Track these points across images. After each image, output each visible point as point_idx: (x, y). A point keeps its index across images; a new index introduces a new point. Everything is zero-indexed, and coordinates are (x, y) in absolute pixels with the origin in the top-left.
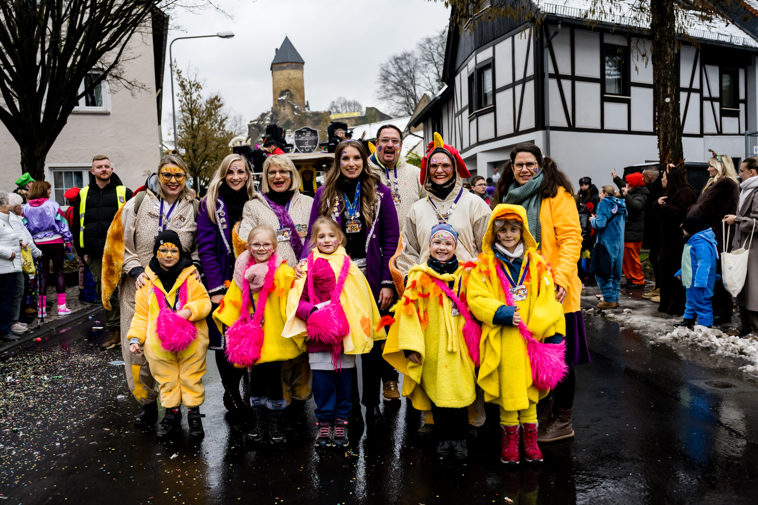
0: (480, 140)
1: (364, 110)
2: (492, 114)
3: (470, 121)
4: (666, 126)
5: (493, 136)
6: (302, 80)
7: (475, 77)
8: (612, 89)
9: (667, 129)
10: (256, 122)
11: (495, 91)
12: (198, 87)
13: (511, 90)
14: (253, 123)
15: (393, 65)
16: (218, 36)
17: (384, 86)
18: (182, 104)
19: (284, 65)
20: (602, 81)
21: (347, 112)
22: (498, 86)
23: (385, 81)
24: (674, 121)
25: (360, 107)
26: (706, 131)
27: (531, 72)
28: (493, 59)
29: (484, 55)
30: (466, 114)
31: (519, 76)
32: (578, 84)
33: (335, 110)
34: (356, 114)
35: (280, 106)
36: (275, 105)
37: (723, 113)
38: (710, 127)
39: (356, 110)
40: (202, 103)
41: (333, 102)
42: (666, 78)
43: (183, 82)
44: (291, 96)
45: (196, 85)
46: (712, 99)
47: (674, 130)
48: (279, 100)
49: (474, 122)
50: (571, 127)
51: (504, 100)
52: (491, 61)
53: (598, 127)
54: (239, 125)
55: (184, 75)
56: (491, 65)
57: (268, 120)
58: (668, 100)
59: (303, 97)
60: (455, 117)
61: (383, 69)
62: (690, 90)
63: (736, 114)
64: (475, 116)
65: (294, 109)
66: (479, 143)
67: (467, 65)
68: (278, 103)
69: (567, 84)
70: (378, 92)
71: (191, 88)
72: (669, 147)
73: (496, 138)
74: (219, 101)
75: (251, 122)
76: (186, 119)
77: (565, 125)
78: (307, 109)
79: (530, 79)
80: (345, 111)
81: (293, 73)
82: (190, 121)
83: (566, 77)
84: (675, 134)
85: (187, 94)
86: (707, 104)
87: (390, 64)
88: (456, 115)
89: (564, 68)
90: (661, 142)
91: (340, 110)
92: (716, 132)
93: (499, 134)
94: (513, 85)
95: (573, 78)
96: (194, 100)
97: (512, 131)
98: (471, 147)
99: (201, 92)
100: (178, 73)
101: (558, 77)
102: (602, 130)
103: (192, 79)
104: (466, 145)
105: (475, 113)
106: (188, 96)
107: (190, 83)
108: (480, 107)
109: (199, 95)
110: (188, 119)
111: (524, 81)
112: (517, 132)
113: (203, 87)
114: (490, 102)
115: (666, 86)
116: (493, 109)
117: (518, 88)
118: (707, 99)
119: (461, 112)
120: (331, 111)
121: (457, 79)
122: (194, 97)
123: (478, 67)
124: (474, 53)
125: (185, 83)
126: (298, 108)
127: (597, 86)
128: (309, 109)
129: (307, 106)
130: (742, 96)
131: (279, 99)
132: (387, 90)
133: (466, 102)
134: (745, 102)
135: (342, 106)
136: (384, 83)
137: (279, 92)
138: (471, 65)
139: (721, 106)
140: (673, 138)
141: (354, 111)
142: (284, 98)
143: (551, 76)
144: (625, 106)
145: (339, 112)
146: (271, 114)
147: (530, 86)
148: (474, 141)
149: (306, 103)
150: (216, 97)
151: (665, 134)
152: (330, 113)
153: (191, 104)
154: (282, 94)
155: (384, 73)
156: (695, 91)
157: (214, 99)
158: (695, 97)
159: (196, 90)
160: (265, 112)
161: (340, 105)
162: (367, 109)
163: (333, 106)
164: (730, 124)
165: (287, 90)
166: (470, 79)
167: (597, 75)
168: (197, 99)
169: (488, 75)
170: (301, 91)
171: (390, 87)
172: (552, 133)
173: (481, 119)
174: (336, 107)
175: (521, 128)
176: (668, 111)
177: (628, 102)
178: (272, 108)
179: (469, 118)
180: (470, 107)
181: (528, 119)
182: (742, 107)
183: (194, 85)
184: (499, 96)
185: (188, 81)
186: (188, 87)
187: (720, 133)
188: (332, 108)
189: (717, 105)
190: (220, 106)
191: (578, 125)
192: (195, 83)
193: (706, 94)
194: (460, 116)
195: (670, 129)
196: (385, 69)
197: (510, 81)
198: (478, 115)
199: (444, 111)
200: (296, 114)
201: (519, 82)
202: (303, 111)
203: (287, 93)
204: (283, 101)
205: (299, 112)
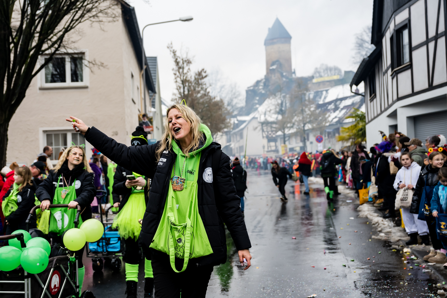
0: (400, 96)
1: (343, 73)
2: (409, 72)
3: (393, 79)
5: (410, 92)
6: (289, 52)
7: (395, 38)
10: (252, 88)
11: (411, 50)
12: (189, 62)
13: (425, 48)
14: (250, 89)
15: (367, 33)
16: (180, 20)
17: (359, 53)
18: (176, 76)
19: (275, 41)
21: (328, 75)
22: (414, 44)
23: (360, 48)
25: (340, 71)
27: (442, 29)
28: (409, 20)
29: (401, 17)
30: (390, 72)
31: (432, 34)
33: (318, 75)
34: (336, 77)
35: (271, 74)
36: (267, 73)
39: (336, 74)
40: (191, 75)
41: (316, 69)
43: (177, 59)
44: (280, 65)
45: (187, 62)
48: (271, 70)
49: (395, 79)
51: (419, 57)
52: (407, 22)
54: (234, 91)
55: (178, 54)
56: (407, 25)
57: (262, 86)
59: (290, 66)
60: (383, 76)
61: (358, 38)
64: (395, 74)
65: (282, 76)
66: (399, 99)
67: (389, 27)
68: (270, 72)
70: (354, 58)
71: (183, 63)
73: (414, 94)
74: (205, 72)
75: (248, 88)
76: (178, 88)
78: (293, 76)
79: (441, 35)
80: (326, 75)
81: (282, 47)
82: (182, 90)
85: (180, 68)
87: (364, 33)
88: (384, 75)
91: (322, 74)
93: (416, 89)
94: (426, 43)
96: (186, 73)
97: (426, 86)
98: (394, 102)
99: (191, 66)
100: (173, 53)
103: (184, 57)
104: (390, 102)
105: (395, 71)
106: (181, 70)
107: (182, 59)
108: (399, 64)
109: (189, 69)
110: (180, 88)
111: (436, 38)
112: (431, 87)
113: (192, 62)
114: (407, 59)
116: (409, 66)
117: (432, 45)
119: (386, 71)
120: (315, 76)
121: (384, 41)
122: (185, 71)
123: (396, 28)
124: (393, 16)
125: (179, 60)
126: (286, 75)
128: (295, 75)
129: (294, 73)
131: (271, 68)
133: (389, 62)
135: (324, 71)
136: (359, 49)
137: (270, 62)
138: (392, 26)
141: (335, 75)
142: (274, 67)
145: (321, 76)
146: (264, 80)
147: (442, 42)
148: (395, 98)
149: (293, 71)
150: (203, 70)
152: (313, 77)
153: (183, 76)
154: (273, 64)
155: (360, 42)
157: (201, 72)
159: (187, 65)
160: (259, 79)
161: (322, 71)
162: (346, 72)
163: (317, 71)
165: (277, 61)
166: (392, 39)
168: (188, 72)
169: (406, 33)
170: (289, 60)
173: (400, 76)
174: (319, 72)
175: (435, 83)
178: (265, 76)
179: (391, 75)
180: (392, 66)
181: (441, 74)
183: (185, 61)
184: (414, 53)
185: (181, 58)
186: (181, 64)
188: (315, 73)
190: (206, 76)
192: (186, 59)
194: (386, 74)
196: (360, 37)
197: (424, 39)
198: (398, 73)
199: (377, 71)
200: (284, 79)
201: (432, 40)
202: (290, 77)
203: (277, 63)
204: (273, 70)
205: (287, 78)
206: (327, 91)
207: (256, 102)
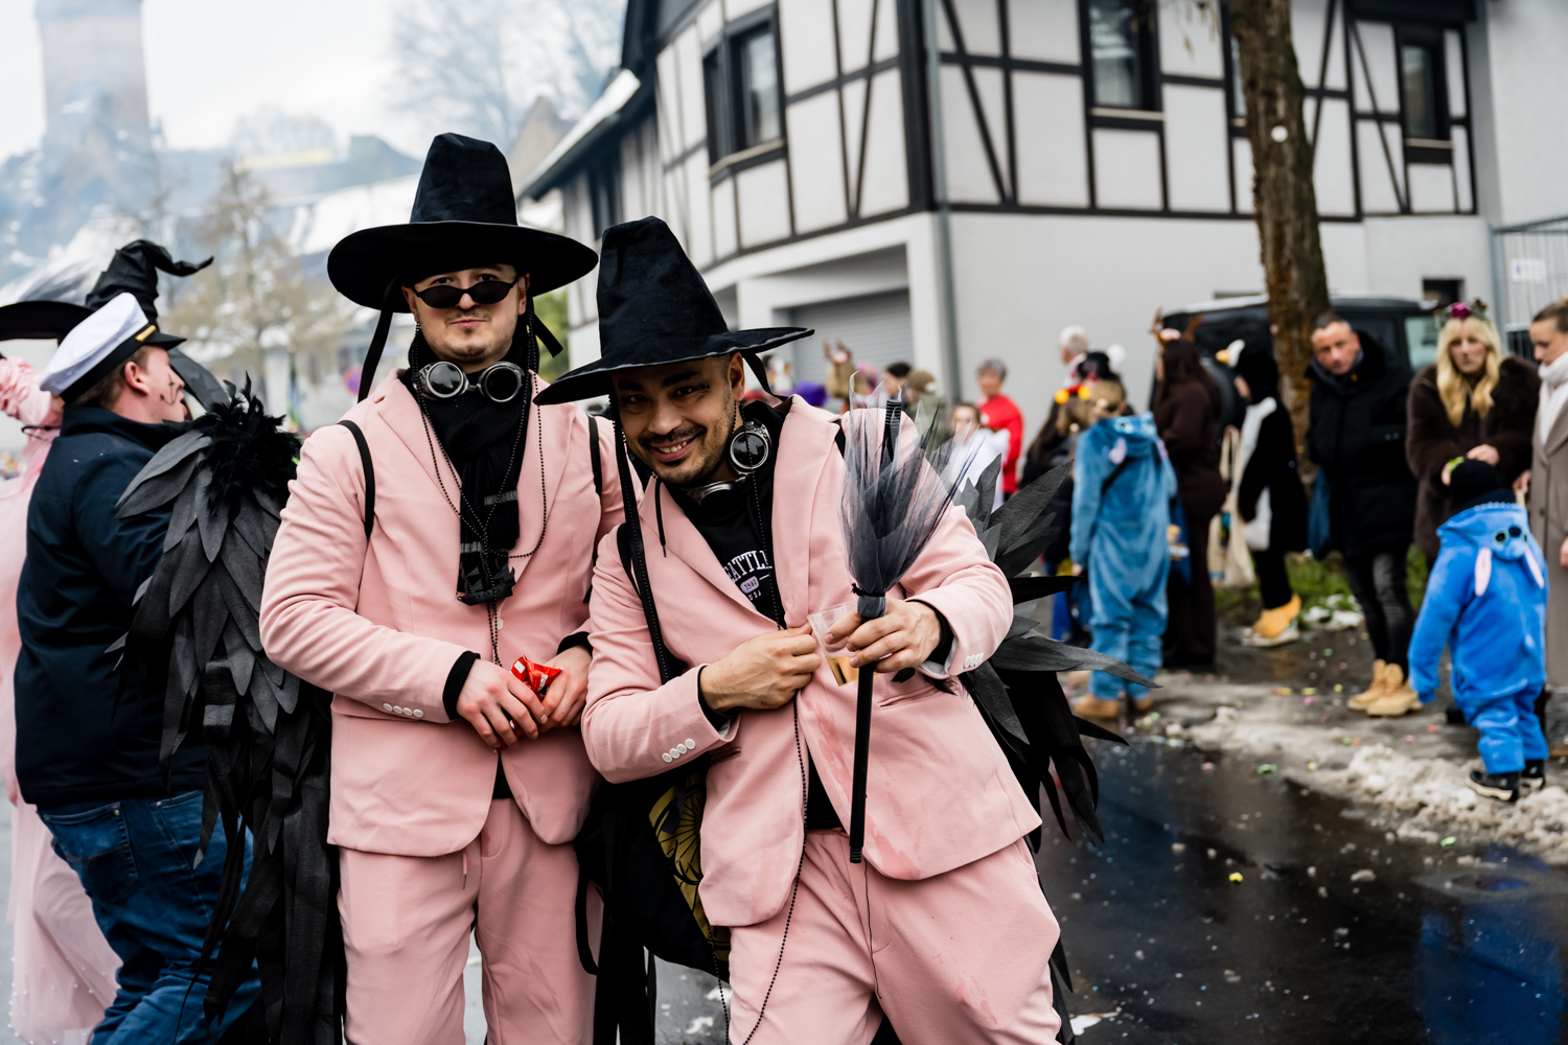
0: (744, 243)
1: (343, 141)
2: (776, 170)
3: (713, 186)
4: (1278, 206)
5: (783, 230)
7: (723, 59)
8: (1114, 91)
9: (1281, 211)
11: (783, 101)
13: (829, 100)
17: (404, 70)
20: (1086, 70)
21: (287, 148)
22: (793, 85)
23: (408, 53)
24: (1298, 190)
25: (329, 132)
26: (1370, 203)
27: (888, 46)
28: (775, 8)
30: (699, 164)
31: (855, 59)
32: (1021, 80)
33: (249, 145)
34: (319, 156)
36: (51, 128)
37: (1412, 156)
38: (1379, 195)
39: (316, 144)
41: (243, 119)
42: (1271, 75)
44: (105, 101)
46: (1379, 117)
47: (1301, 216)
49: (726, 188)
50: (1009, 204)
51: (812, 126)
52: (768, 14)
53: (1080, 199)
56: (767, 24)
58: (1279, 134)
60: (665, 173)
61: (400, 17)
62: (1322, 93)
63: (1445, 158)
64: (726, 172)
65: (116, 143)
66: (742, 252)
67: (695, 22)
69: (989, 81)
70: (387, 88)
72: (1289, 264)
73: (795, 238)
77: (990, 195)
78: (157, 141)
79: (886, 66)
80: (281, 147)
81: (109, 28)
83: (986, 61)
84: (1303, 226)
86: (1367, 130)
88: (668, 168)
89: (982, 38)
90: (1270, 248)
91: (264, 141)
92: (1393, 206)
93: (804, 225)
94: (839, 82)
95: (1007, 64)
97: (839, 215)
98: (719, 262)
101: (964, 60)
102: (1093, 210)
105: (728, 164)
108: (741, 144)
111: (870, 72)
112: (855, 220)
114: (770, 129)
115: (1271, 96)
116: (780, 152)
117: (854, 92)
118: (1365, 117)
119: (682, 159)
120: (236, 145)
121: (666, 62)
123: (729, 32)
127: (1073, 87)
128: (164, 141)
129: (159, 131)
130: (1457, 107)
131: (67, 109)
132: (416, 82)
133: (696, 129)
134: (1466, 122)
135: (270, 131)
136: (404, 58)
137: (62, 87)
138: (710, 22)
139: (1405, 135)
140: (1300, 238)
141: (311, 147)
142: (78, 105)
143: (946, 58)
144: (1149, 141)
145: (263, 149)
146: (38, 157)
147: (889, 86)
148: (727, 248)
149: (153, 124)
151: (1279, 226)
152: (232, 152)
155: (403, 29)
156: (1335, 95)
158: (1335, 112)
161: (263, 129)
163: (243, 130)
164: (1432, 185)
165: (89, 81)
166: (709, 62)
167: (1071, 54)
169: (760, 52)
171: (423, 71)
172: (958, 221)
173: (747, 179)
174: (253, 136)
175: (869, 208)
176: (1281, 163)
177: (1158, 128)
178: (44, 138)
179: (709, 175)
180: (712, 146)
181: (888, 183)
182: (1458, 135)
184: (795, 114)
187: (1406, 210)
188: (238, 136)
189: (1393, 132)
191: (1027, 195)
193: (1363, 103)
194: (679, 171)
195: (1290, 213)
196: (406, 15)
197: (828, 73)
198: (735, 170)
199: (628, 155)
200: (123, 156)
201: (854, 76)
205: (131, 149)
206: (310, 207)
207: (11, 239)
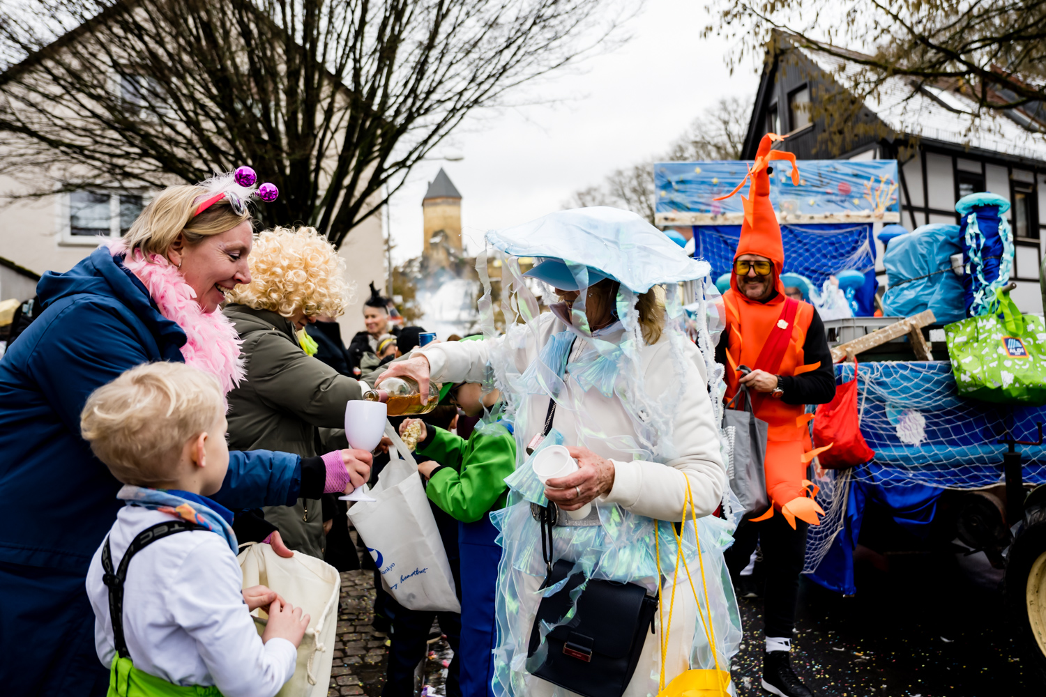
6: (458, 220)
19: (439, 200)
35: (432, 249)
36: (426, 249)
44: (446, 237)
48: (431, 243)
57: (417, 267)
59: (460, 239)
65: (449, 254)
81: (448, 211)
95: (927, 211)
126: (454, 252)
127: (950, 222)
128: (467, 254)
129: (466, 249)
137: (431, 233)
146: (420, 260)
149: (463, 246)
154: (435, 234)
167: (951, 206)
170: (458, 231)
200: (452, 259)
202: (461, 257)
203: (442, 234)
204: (435, 245)
205: (456, 257)
